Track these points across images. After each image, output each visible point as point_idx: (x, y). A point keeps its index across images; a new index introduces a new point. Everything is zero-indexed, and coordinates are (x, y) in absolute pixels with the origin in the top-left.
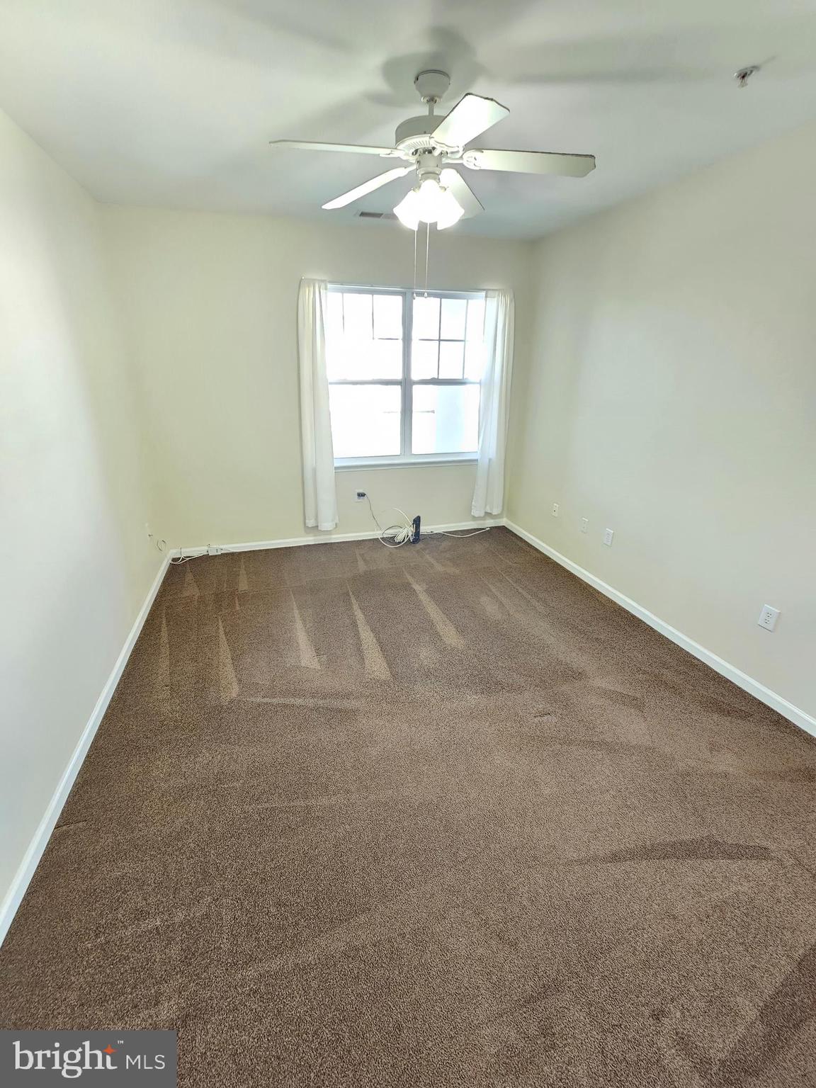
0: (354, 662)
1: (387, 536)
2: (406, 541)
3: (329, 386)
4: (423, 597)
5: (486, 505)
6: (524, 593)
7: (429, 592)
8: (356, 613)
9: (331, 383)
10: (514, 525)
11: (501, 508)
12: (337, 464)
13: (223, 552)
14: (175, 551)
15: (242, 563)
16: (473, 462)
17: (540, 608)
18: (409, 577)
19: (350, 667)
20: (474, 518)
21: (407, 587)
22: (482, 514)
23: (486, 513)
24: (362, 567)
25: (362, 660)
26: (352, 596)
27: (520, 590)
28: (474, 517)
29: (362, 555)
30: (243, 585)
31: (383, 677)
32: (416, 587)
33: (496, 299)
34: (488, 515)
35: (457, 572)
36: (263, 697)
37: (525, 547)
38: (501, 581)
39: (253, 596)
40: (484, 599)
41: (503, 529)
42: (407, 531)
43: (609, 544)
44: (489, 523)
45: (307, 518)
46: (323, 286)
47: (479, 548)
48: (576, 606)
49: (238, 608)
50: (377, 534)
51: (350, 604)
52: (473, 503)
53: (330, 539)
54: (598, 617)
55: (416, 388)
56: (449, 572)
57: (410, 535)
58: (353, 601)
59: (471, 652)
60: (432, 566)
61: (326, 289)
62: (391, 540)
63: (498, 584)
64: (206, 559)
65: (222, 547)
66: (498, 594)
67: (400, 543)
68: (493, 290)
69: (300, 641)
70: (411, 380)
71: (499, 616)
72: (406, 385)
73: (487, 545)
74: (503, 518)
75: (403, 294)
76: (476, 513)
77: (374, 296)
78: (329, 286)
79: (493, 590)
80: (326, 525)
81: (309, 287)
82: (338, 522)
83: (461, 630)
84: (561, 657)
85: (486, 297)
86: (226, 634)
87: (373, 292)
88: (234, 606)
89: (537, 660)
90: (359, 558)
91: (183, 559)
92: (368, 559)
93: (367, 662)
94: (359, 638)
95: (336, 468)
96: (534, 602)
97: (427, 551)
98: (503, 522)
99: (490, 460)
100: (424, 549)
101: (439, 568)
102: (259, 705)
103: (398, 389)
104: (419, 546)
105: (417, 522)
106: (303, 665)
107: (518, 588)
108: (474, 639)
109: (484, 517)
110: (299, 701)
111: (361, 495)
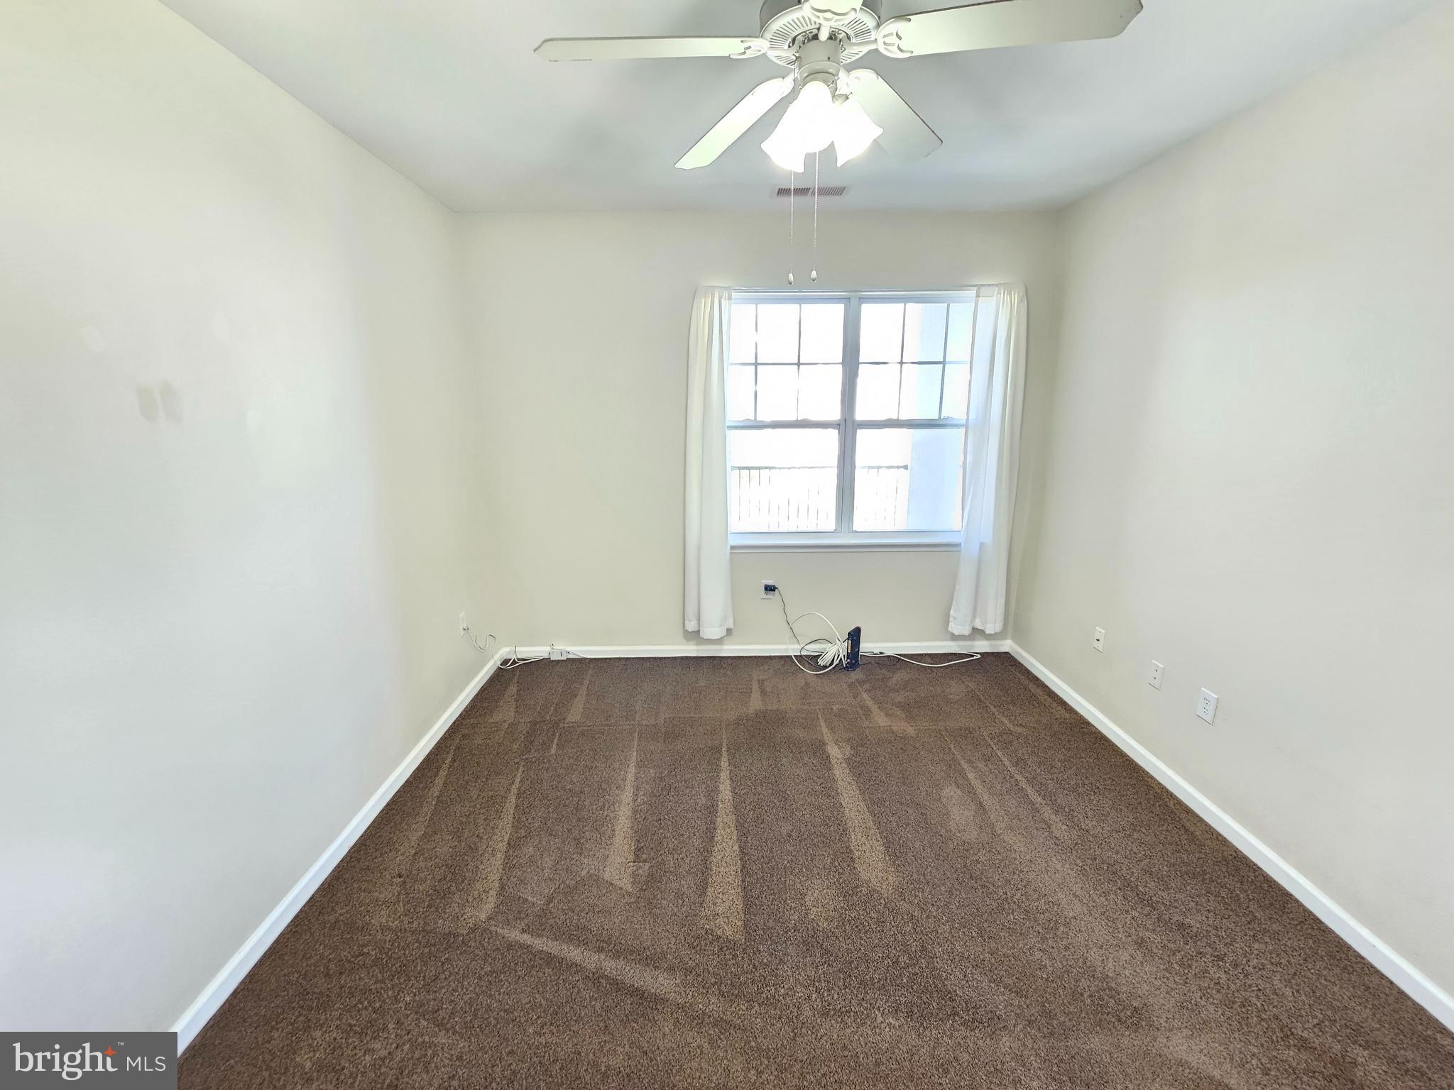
0: (690, 887)
1: (809, 653)
2: (835, 664)
3: (728, 432)
4: (841, 773)
5: (974, 616)
6: (1030, 791)
7: (854, 765)
8: (721, 787)
9: (731, 427)
10: (1024, 654)
11: (1002, 624)
12: (734, 541)
13: (570, 656)
14: (507, 649)
15: (589, 675)
16: (950, 548)
17: (1060, 829)
18: (825, 730)
19: (680, 896)
20: (954, 637)
21: (818, 748)
22: (967, 631)
23: (973, 629)
24: (755, 703)
25: (703, 888)
26: (724, 753)
27: (1023, 784)
28: (953, 634)
29: (761, 682)
30: (575, 714)
31: (729, 932)
32: (834, 751)
33: (994, 298)
34: (977, 633)
35: (911, 731)
36: (523, 931)
37: (1043, 697)
38: (987, 760)
39: (582, 734)
40: (950, 792)
41: (1006, 659)
42: (835, 650)
43: (1209, 718)
44: (982, 646)
45: (686, 618)
46: (725, 294)
47: (956, 689)
48: (1136, 835)
49: (553, 751)
50: (792, 649)
51: (718, 768)
52: (952, 612)
53: (721, 650)
54: (1184, 869)
55: (861, 434)
56: (895, 728)
57: (841, 656)
58: (724, 764)
59: (904, 906)
60: (868, 712)
61: (730, 298)
62: (812, 660)
63: (981, 765)
64: (544, 665)
65: (569, 649)
66: (979, 788)
67: (825, 667)
68: (989, 285)
69: (618, 828)
70: (854, 421)
71: (972, 835)
72: (847, 427)
73: (972, 685)
74: (1005, 638)
75: (846, 300)
76: (955, 628)
77: (803, 305)
78: (734, 295)
79: (971, 776)
80: (712, 630)
81: (705, 298)
82: (731, 626)
83: (895, 852)
84: (1094, 956)
85: (978, 296)
86: (519, 795)
87: (801, 301)
88: (549, 749)
89: (1038, 955)
90: (755, 687)
91: (514, 662)
92: (768, 689)
93: (710, 891)
94: (711, 839)
95: (732, 548)
96: (1047, 813)
97: (867, 686)
98: (1006, 646)
99: (982, 544)
100: (861, 682)
101: (881, 720)
102: (510, 947)
103: (833, 434)
104: (856, 675)
105: (855, 636)
106: (607, 876)
107: (1019, 777)
108: (915, 876)
109: (971, 634)
110: (574, 953)
111: (770, 589)
